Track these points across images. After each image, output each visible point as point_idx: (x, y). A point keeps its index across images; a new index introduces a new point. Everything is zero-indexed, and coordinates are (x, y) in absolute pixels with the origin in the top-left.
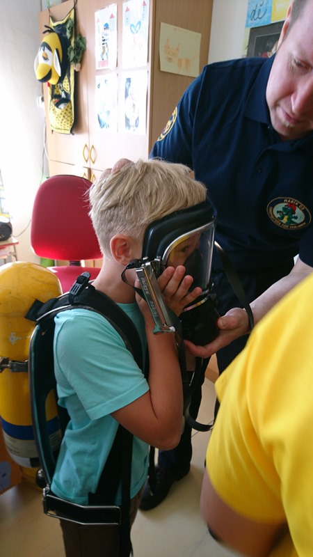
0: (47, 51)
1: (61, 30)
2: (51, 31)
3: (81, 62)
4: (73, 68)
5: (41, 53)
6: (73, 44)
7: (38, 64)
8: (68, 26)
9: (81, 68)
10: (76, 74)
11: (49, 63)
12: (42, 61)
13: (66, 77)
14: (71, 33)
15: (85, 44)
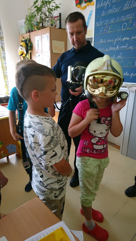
0: (22, 47)
1: (26, 41)
2: (23, 41)
3: (32, 50)
4: (29, 52)
5: (20, 48)
6: (29, 45)
7: (19, 51)
8: (28, 40)
9: (32, 51)
10: (31, 53)
11: (22, 50)
12: (20, 50)
13: (28, 54)
14: (29, 42)
15: (32, 45)
